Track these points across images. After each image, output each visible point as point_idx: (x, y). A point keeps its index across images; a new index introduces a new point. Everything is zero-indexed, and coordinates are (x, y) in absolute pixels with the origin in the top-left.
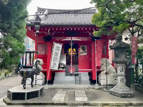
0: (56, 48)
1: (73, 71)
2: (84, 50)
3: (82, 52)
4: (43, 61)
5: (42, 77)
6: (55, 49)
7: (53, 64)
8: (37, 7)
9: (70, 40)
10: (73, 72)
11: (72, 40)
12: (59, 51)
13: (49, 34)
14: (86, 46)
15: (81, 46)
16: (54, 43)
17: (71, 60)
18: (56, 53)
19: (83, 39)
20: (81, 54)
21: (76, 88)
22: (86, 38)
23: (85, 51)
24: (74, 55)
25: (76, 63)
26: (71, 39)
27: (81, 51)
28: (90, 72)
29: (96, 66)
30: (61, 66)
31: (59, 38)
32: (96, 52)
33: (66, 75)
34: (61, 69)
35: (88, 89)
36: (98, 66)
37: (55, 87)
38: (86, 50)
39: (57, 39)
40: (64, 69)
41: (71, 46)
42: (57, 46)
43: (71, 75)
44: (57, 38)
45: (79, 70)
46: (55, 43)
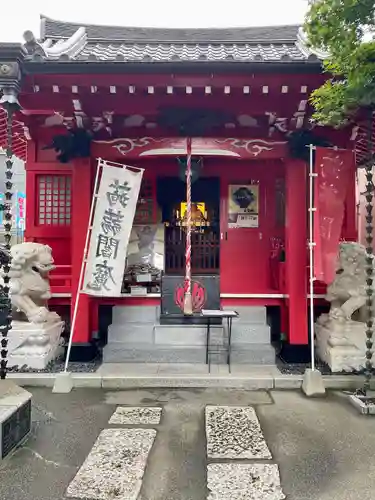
0: (112, 190)
1: (193, 300)
2: (243, 203)
3: (236, 216)
4: (53, 254)
5: (43, 331)
6: (109, 194)
7: (95, 269)
8: (42, 17)
9: (184, 152)
10: (193, 308)
11: (194, 152)
12: (125, 205)
13: (79, 120)
14: (254, 190)
15: (232, 189)
16: (102, 164)
17: (189, 251)
18: (110, 213)
19: (246, 146)
20: (231, 225)
21: (212, 385)
22: (261, 145)
23: (250, 207)
24: (198, 228)
25: (208, 262)
26: (189, 148)
27: (230, 212)
28: (276, 304)
29: (312, 280)
30: (140, 278)
31: (128, 144)
32: (311, 209)
33: (164, 320)
34: (141, 292)
35: (268, 391)
36: (321, 279)
37: (105, 381)
38: (255, 206)
39: (118, 147)
40: (153, 288)
41: (186, 184)
42: (117, 182)
43: (187, 320)
44: (117, 144)
45: (223, 295)
46: (105, 165)
